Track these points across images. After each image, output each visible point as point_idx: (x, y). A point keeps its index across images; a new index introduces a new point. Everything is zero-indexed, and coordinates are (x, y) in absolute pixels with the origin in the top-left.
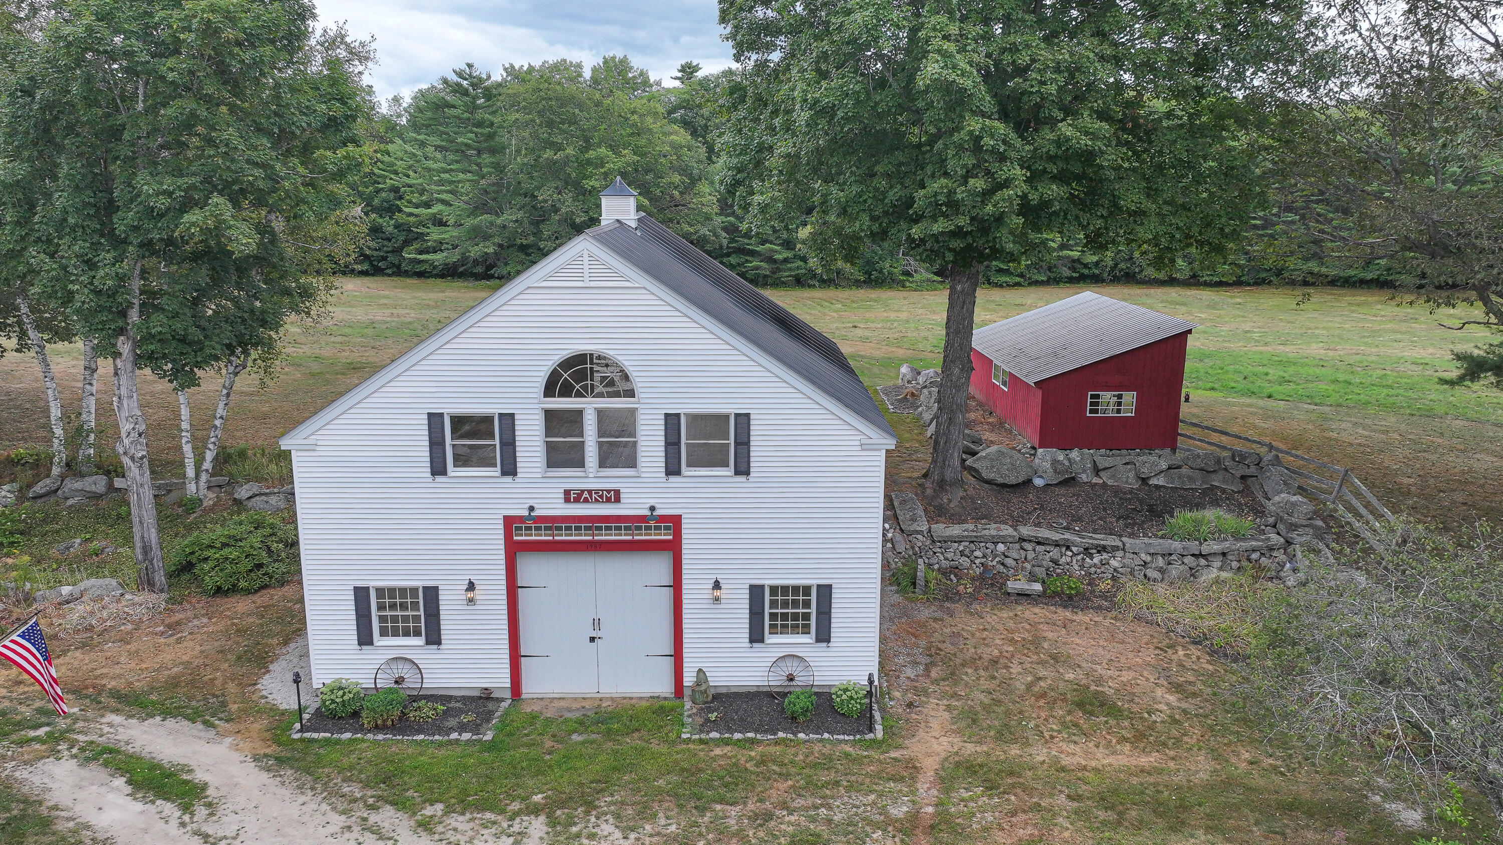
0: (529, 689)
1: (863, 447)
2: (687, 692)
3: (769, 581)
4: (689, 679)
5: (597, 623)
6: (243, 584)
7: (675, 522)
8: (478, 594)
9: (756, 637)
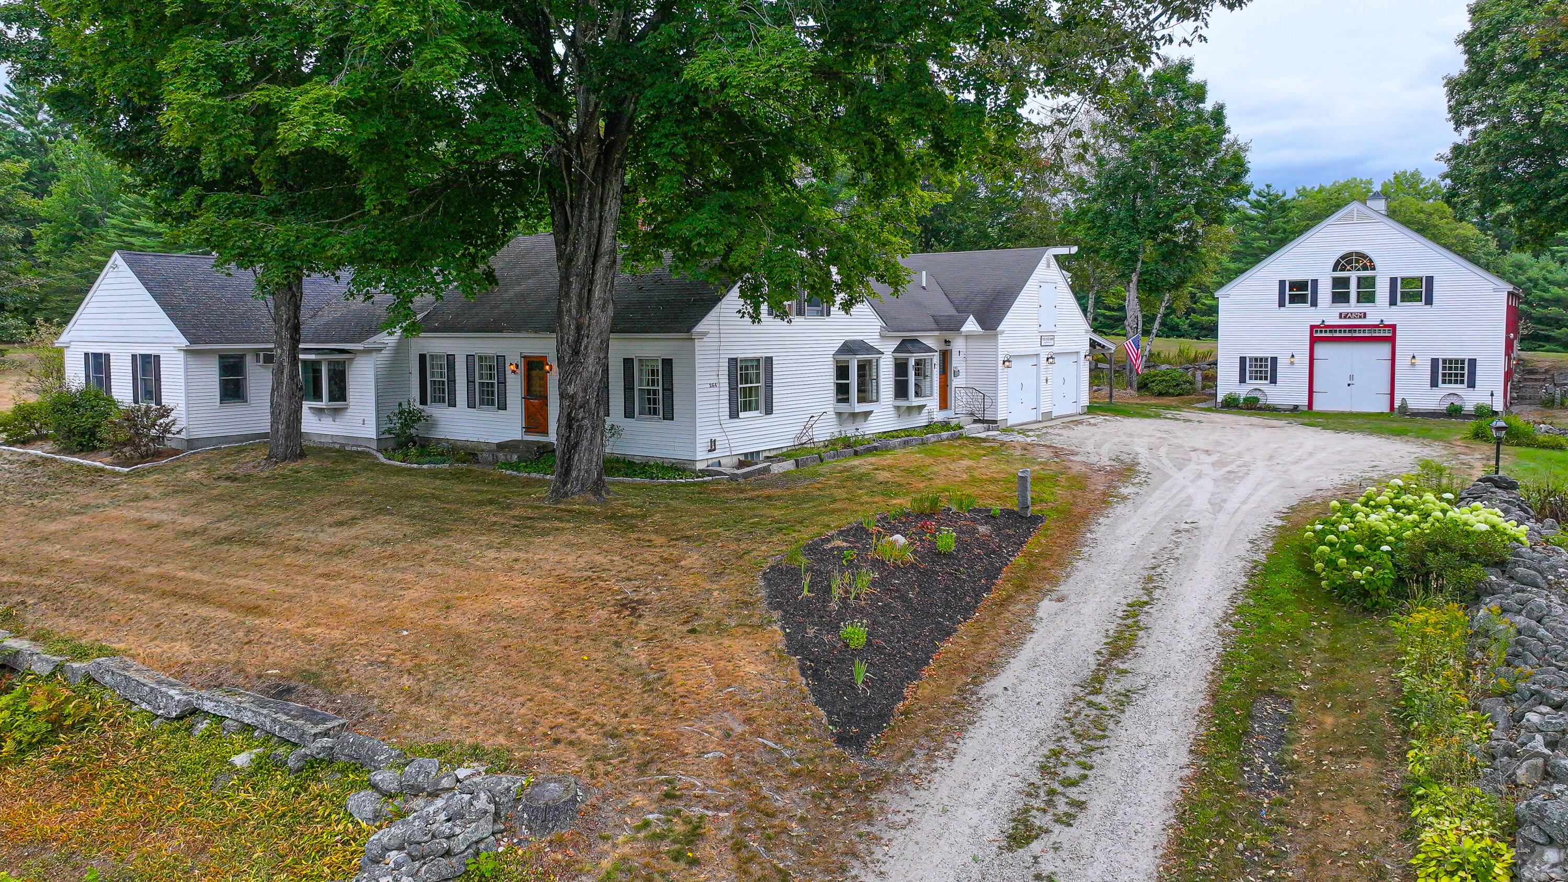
0: (1317, 407)
1: (1495, 290)
2: (1396, 411)
3: (1441, 356)
4: (1397, 404)
5: (1352, 377)
6: (1171, 391)
7: (1393, 327)
8: (1295, 360)
9: (1434, 384)
